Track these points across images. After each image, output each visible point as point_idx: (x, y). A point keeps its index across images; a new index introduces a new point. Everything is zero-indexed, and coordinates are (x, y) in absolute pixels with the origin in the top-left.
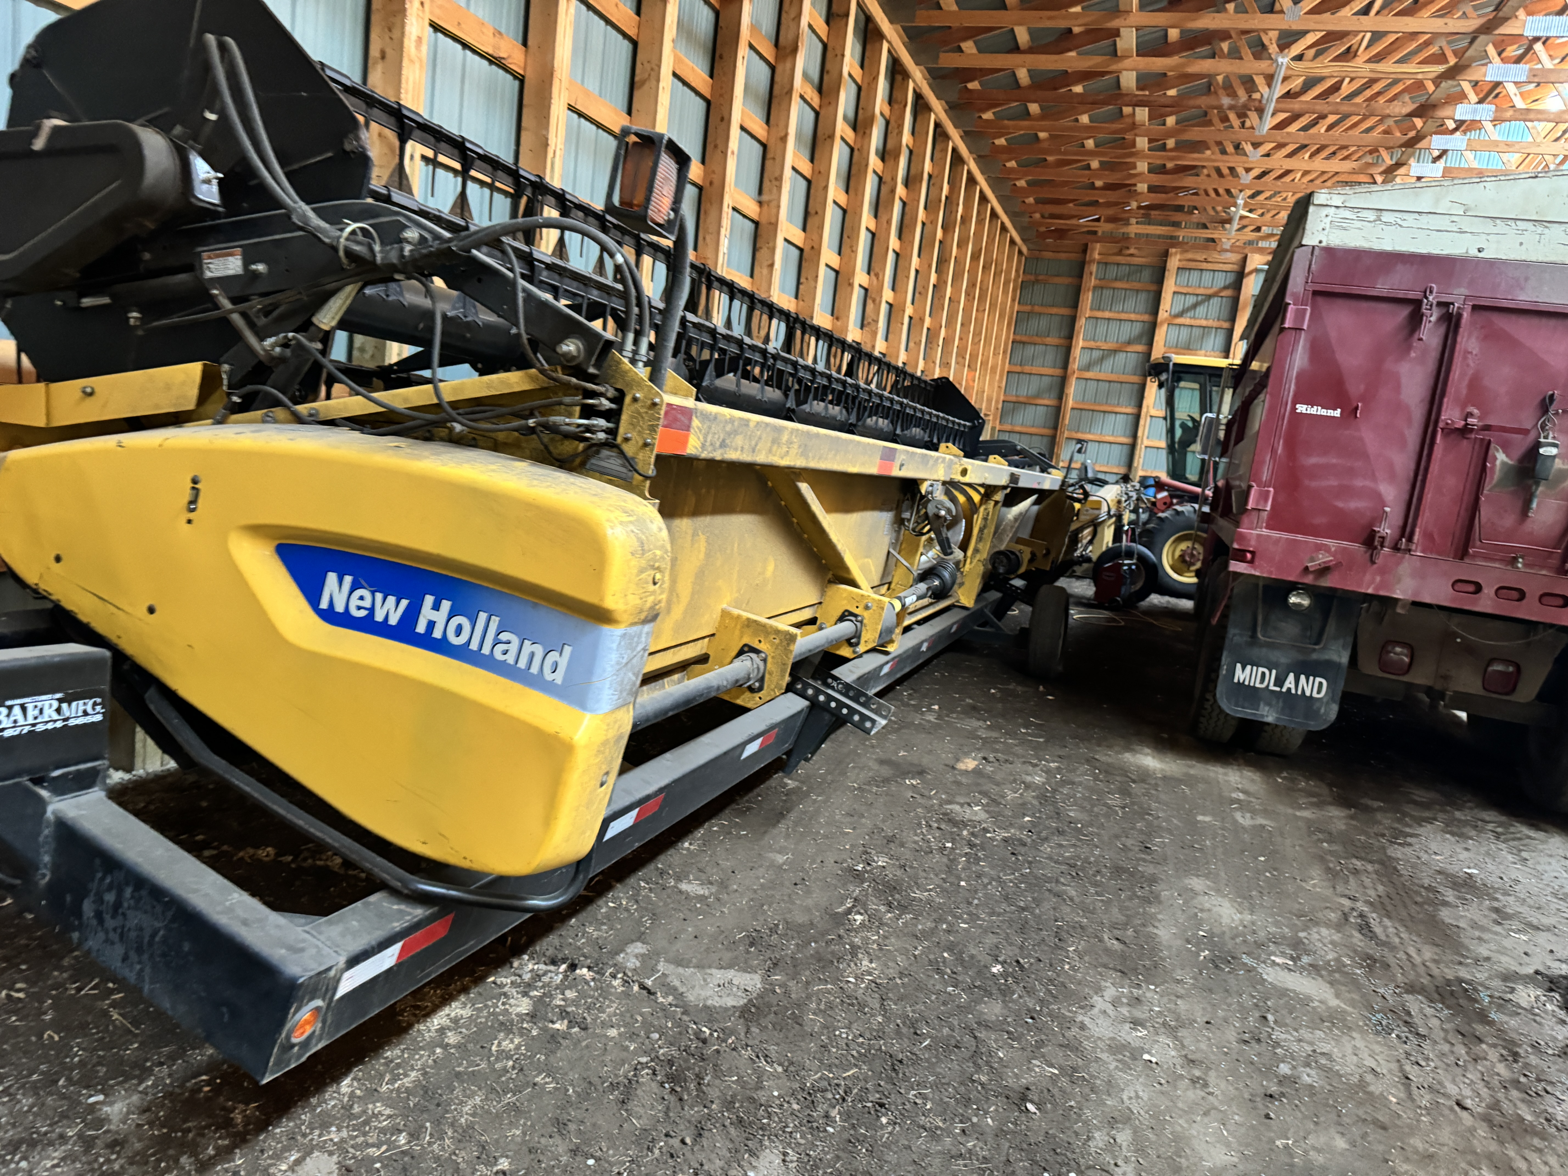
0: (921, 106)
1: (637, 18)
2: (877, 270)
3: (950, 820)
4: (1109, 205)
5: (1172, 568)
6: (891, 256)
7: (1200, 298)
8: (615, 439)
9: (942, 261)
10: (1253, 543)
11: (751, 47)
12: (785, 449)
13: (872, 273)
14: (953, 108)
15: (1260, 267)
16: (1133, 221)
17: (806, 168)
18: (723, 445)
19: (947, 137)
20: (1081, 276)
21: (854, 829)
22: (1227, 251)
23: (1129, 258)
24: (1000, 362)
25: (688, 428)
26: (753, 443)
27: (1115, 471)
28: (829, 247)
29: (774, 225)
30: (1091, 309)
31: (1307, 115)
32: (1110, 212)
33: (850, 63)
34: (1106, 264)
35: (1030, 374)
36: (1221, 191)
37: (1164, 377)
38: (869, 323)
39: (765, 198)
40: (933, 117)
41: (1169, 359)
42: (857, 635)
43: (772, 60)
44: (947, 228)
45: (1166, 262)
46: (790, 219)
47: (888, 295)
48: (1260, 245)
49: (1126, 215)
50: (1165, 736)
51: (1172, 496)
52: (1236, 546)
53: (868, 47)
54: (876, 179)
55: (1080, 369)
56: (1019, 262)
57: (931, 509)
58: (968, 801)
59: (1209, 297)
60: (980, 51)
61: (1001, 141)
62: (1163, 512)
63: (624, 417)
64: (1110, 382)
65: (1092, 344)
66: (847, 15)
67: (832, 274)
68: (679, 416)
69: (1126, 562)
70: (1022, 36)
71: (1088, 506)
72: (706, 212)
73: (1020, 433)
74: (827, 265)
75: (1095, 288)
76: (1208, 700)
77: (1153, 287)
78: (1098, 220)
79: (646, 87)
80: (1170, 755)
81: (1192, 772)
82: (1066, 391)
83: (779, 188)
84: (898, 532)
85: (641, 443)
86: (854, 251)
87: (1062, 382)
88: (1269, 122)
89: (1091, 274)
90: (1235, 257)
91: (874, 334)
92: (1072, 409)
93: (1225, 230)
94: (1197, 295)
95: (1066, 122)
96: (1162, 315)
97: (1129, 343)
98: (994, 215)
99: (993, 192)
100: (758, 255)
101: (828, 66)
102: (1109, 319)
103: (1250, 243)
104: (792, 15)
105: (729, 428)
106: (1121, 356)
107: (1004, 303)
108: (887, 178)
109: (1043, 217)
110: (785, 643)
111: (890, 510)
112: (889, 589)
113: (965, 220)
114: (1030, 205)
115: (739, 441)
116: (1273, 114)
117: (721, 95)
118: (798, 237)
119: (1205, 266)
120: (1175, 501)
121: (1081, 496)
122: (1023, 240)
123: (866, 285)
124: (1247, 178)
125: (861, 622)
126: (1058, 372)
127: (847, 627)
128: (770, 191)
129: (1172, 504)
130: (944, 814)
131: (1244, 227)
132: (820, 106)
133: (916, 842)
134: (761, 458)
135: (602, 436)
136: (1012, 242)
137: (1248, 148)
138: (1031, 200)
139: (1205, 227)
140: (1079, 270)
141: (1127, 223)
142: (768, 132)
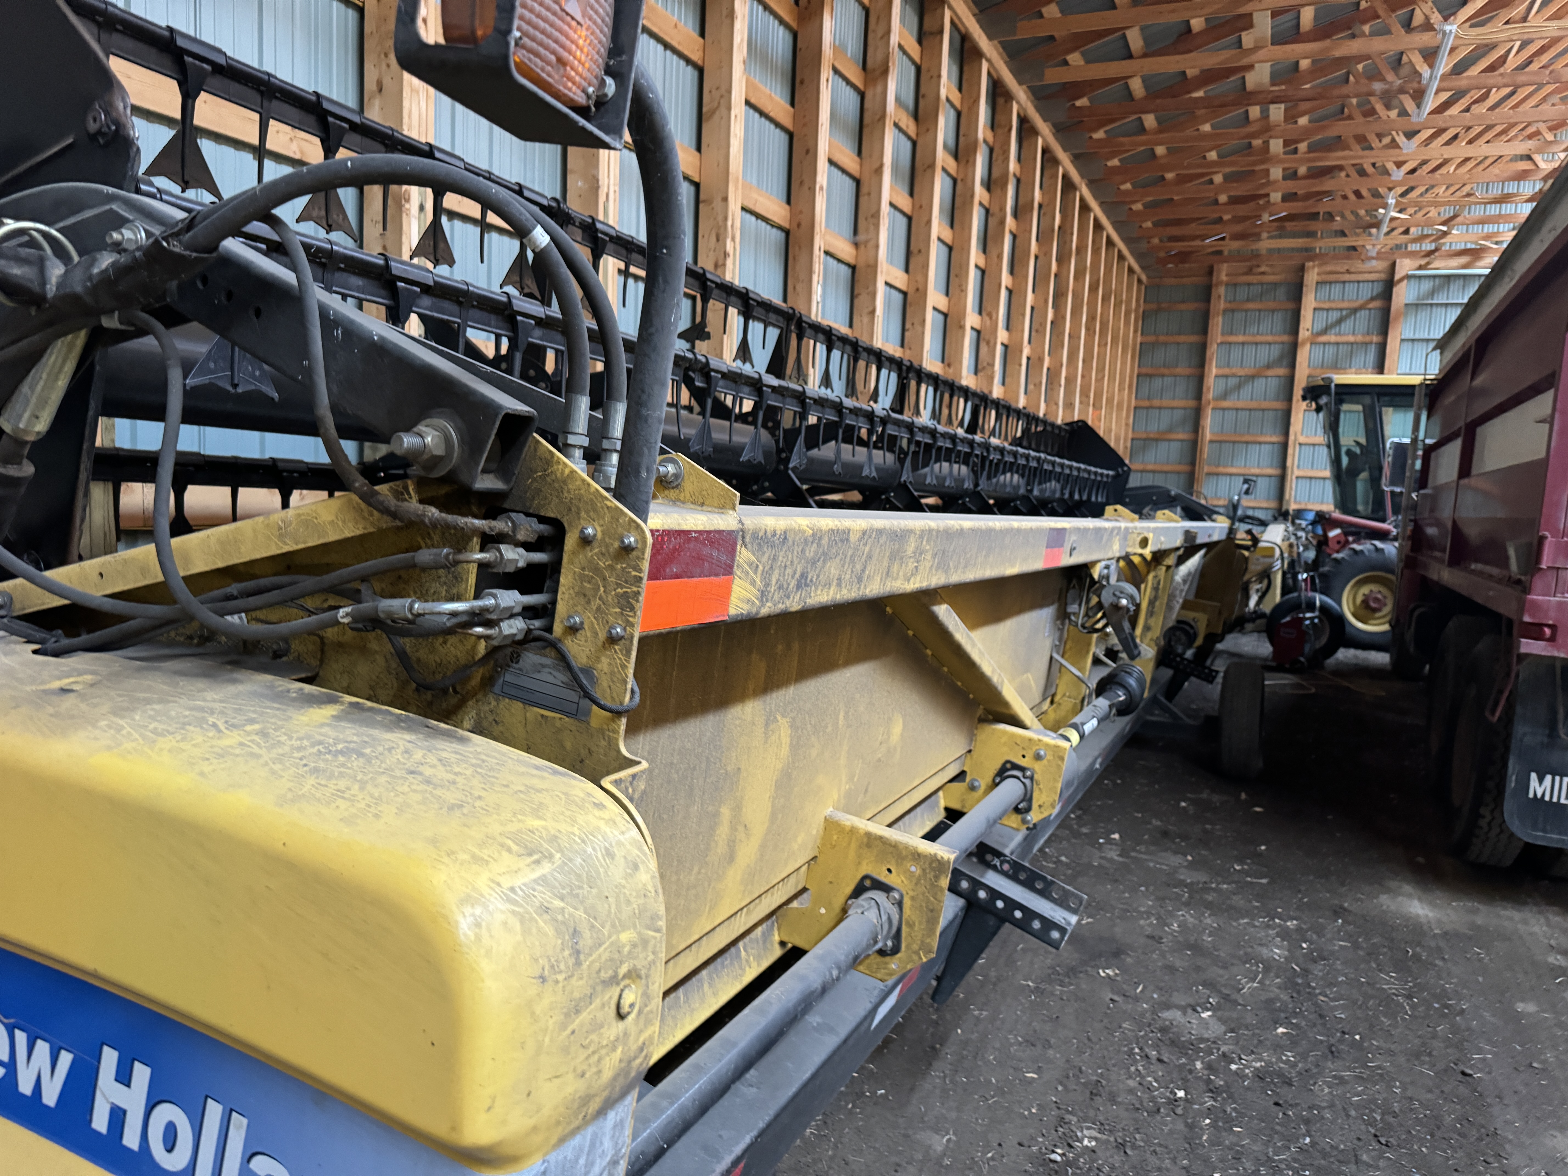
0: (1026, 129)
1: (701, 40)
2: (989, 309)
3: (1173, 1043)
4: (1237, 220)
5: (1355, 615)
6: (1004, 294)
7: (1344, 313)
8: (549, 629)
9: (1060, 295)
10: (1552, 614)
11: (836, 71)
12: (911, 565)
13: (984, 314)
14: (1059, 130)
15: (1410, 272)
16: (1265, 235)
17: (905, 203)
18: (803, 582)
19: (1056, 162)
20: (1208, 301)
21: (1038, 1070)
22: (1373, 258)
23: (1259, 277)
24: (1125, 397)
25: (729, 570)
26: (858, 567)
27: (1265, 505)
28: (935, 288)
29: (873, 267)
30: (1223, 334)
31: (1473, 92)
32: (1238, 228)
33: (947, 87)
34: (1235, 285)
35: (1160, 408)
36: (1364, 193)
37: (1323, 400)
38: (984, 368)
39: (861, 237)
40: (1040, 141)
41: (1330, 380)
42: (1028, 798)
43: (860, 85)
44: (1062, 259)
45: (1302, 277)
46: (891, 261)
47: (1002, 335)
48: (1409, 249)
49: (1257, 230)
50: (1420, 860)
51: (1346, 534)
52: (1527, 619)
53: (966, 68)
54: (983, 211)
55: (1217, 399)
56: (1139, 291)
57: (1107, 597)
58: (1191, 1001)
59: (1355, 311)
60: (1088, 62)
61: (1115, 162)
62: (1338, 552)
63: (565, 580)
64: (1250, 410)
65: (1226, 371)
66: (941, 32)
67: (941, 318)
68: (706, 550)
69: (1308, 615)
70: (1135, 39)
71: (1257, 555)
72: (794, 258)
73: (1154, 472)
74: (935, 309)
75: (1225, 311)
76: (1483, 817)
77: (1291, 306)
78: (1223, 239)
79: (716, 117)
80: (1438, 893)
81: (1479, 921)
82: (1202, 422)
83: (877, 226)
84: (1061, 630)
85: (602, 636)
86: (963, 290)
87: (1197, 414)
88: (1431, 102)
89: (1219, 297)
90: (1381, 265)
91: (991, 378)
92: (1211, 441)
93: (1370, 234)
94: (1341, 310)
95: (1190, 132)
96: (1303, 334)
97: (1268, 367)
98: (1110, 243)
99: (1108, 218)
100: (856, 302)
101: (923, 90)
102: (1243, 344)
103: (1398, 247)
104: (880, 33)
105: (810, 552)
106: (1260, 383)
107: (1126, 335)
108: (994, 209)
109: (1161, 241)
110: (931, 875)
111: (1052, 604)
112: (1052, 702)
113: (1082, 249)
114: (1148, 229)
115: (833, 569)
116: (1436, 93)
117: (805, 125)
118: (900, 279)
119: (1347, 277)
120: (1351, 539)
121: (1250, 543)
122: (1143, 268)
123: (978, 327)
124: (1398, 174)
125: (1032, 778)
126: (1192, 403)
127: (1011, 789)
128: (867, 230)
129: (1347, 542)
130: (1164, 1030)
131: (1393, 230)
132: (917, 135)
133: (1131, 1091)
134: (873, 588)
135: (514, 627)
136: (1131, 270)
137: (1401, 139)
138: (1149, 224)
139: (1343, 234)
140: (1206, 294)
141: (1257, 237)
142: (861, 165)
